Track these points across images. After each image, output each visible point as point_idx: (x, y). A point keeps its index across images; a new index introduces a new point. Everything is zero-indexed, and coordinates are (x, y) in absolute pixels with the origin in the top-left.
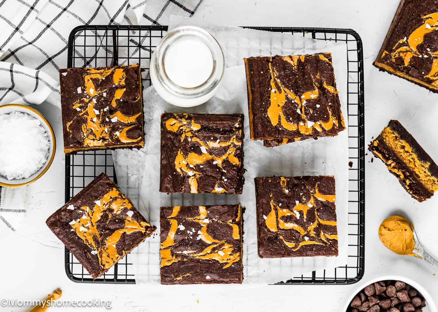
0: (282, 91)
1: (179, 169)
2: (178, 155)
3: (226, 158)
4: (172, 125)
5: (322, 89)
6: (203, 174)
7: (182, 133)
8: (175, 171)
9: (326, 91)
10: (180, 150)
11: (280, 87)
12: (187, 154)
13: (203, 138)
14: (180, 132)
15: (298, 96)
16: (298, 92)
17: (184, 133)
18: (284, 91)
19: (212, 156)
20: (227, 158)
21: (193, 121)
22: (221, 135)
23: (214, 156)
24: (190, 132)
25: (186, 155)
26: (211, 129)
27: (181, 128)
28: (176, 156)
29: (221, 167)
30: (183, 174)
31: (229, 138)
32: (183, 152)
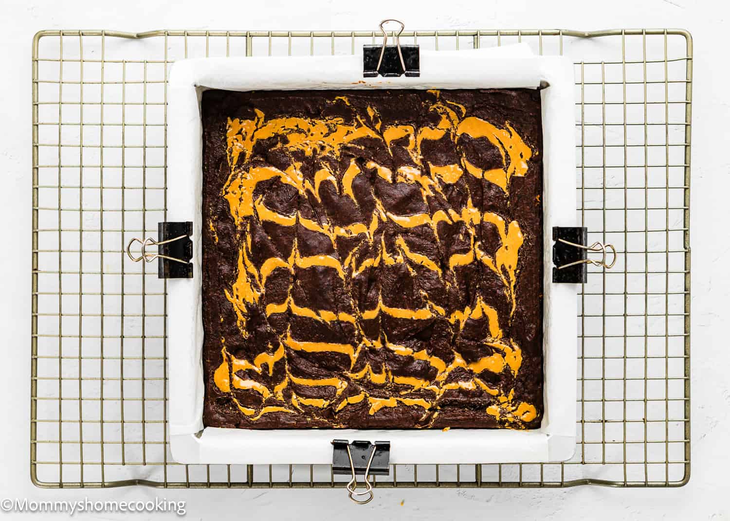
0: (499, 268)
1: (515, 349)
2: (518, 369)
3: (449, 367)
4: (528, 411)
5: (444, 267)
6: (481, 343)
7: (512, 400)
8: (521, 347)
9: (440, 264)
10: (515, 377)
11: (502, 273)
12: (505, 370)
13: (483, 395)
14: (516, 403)
15: (479, 259)
16: (479, 265)
17: (510, 402)
18: (497, 268)
19: (468, 368)
20: (447, 367)
21: (498, 419)
22: (457, 399)
23: (466, 368)
24: (501, 402)
25: (507, 370)
26: (471, 407)
27: (514, 408)
28: (520, 368)
29: (455, 353)
30: (509, 341)
31: (446, 395)
32: (511, 374)
